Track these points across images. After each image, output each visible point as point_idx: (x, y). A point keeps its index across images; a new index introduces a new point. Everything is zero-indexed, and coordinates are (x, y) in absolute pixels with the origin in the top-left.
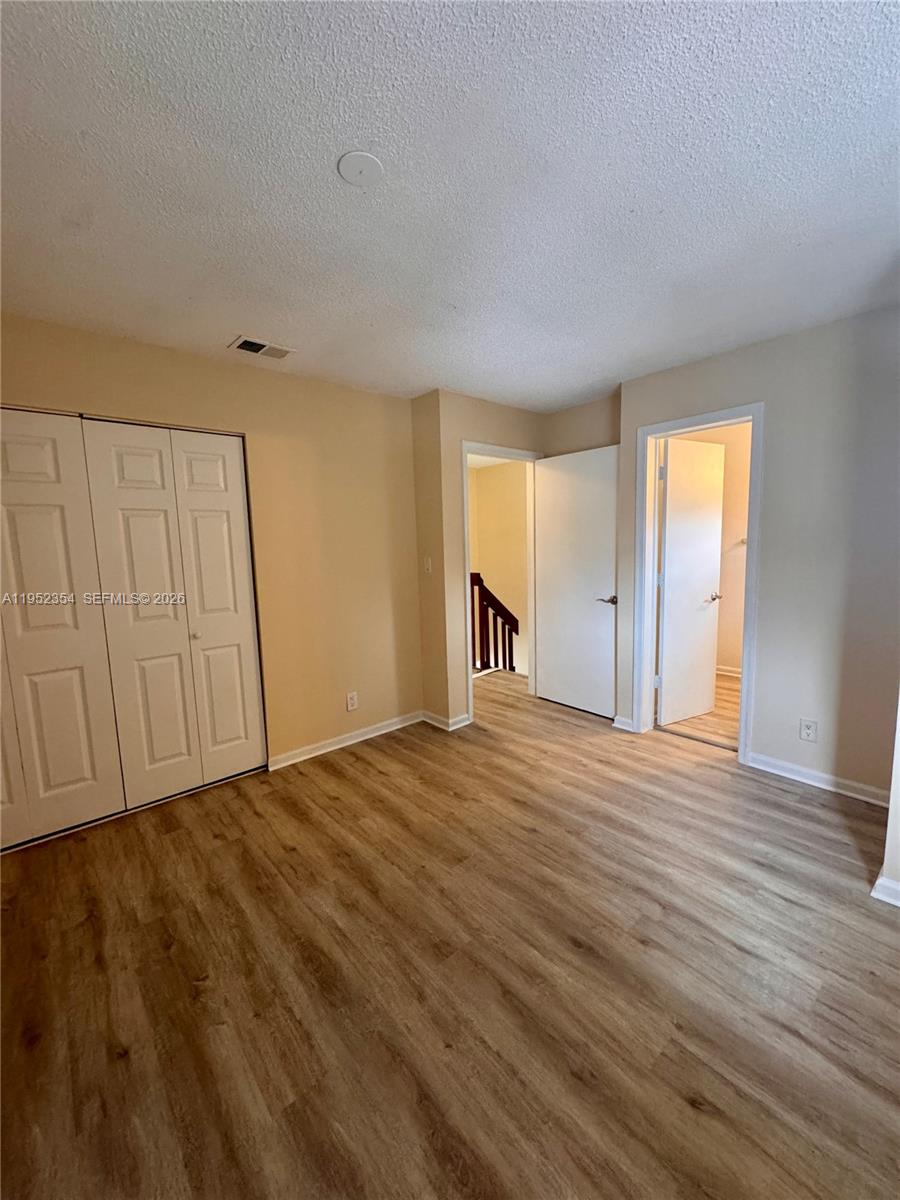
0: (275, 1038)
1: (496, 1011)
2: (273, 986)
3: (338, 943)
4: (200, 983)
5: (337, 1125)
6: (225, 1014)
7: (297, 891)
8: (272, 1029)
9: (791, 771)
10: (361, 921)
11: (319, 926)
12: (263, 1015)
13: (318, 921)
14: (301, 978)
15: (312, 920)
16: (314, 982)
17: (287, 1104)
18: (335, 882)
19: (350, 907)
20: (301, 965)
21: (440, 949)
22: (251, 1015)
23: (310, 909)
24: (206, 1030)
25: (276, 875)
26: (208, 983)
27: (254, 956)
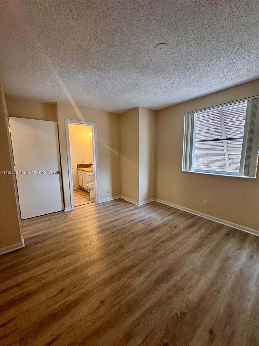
0: (187, 282)
1: (168, 243)
2: (174, 288)
3: (155, 273)
4: (179, 315)
5: (198, 266)
6: (186, 299)
7: (131, 292)
8: (186, 284)
9: (104, 200)
10: (147, 268)
11: (150, 280)
12: (183, 288)
13: (147, 281)
14: (169, 281)
15: (147, 283)
16: (170, 277)
17: (199, 276)
18: (128, 279)
19: (140, 272)
20: (165, 281)
21: (154, 251)
22: (184, 291)
23: (141, 285)
24: (193, 304)
25: (120, 305)
26: (178, 312)
27: (164, 299)
